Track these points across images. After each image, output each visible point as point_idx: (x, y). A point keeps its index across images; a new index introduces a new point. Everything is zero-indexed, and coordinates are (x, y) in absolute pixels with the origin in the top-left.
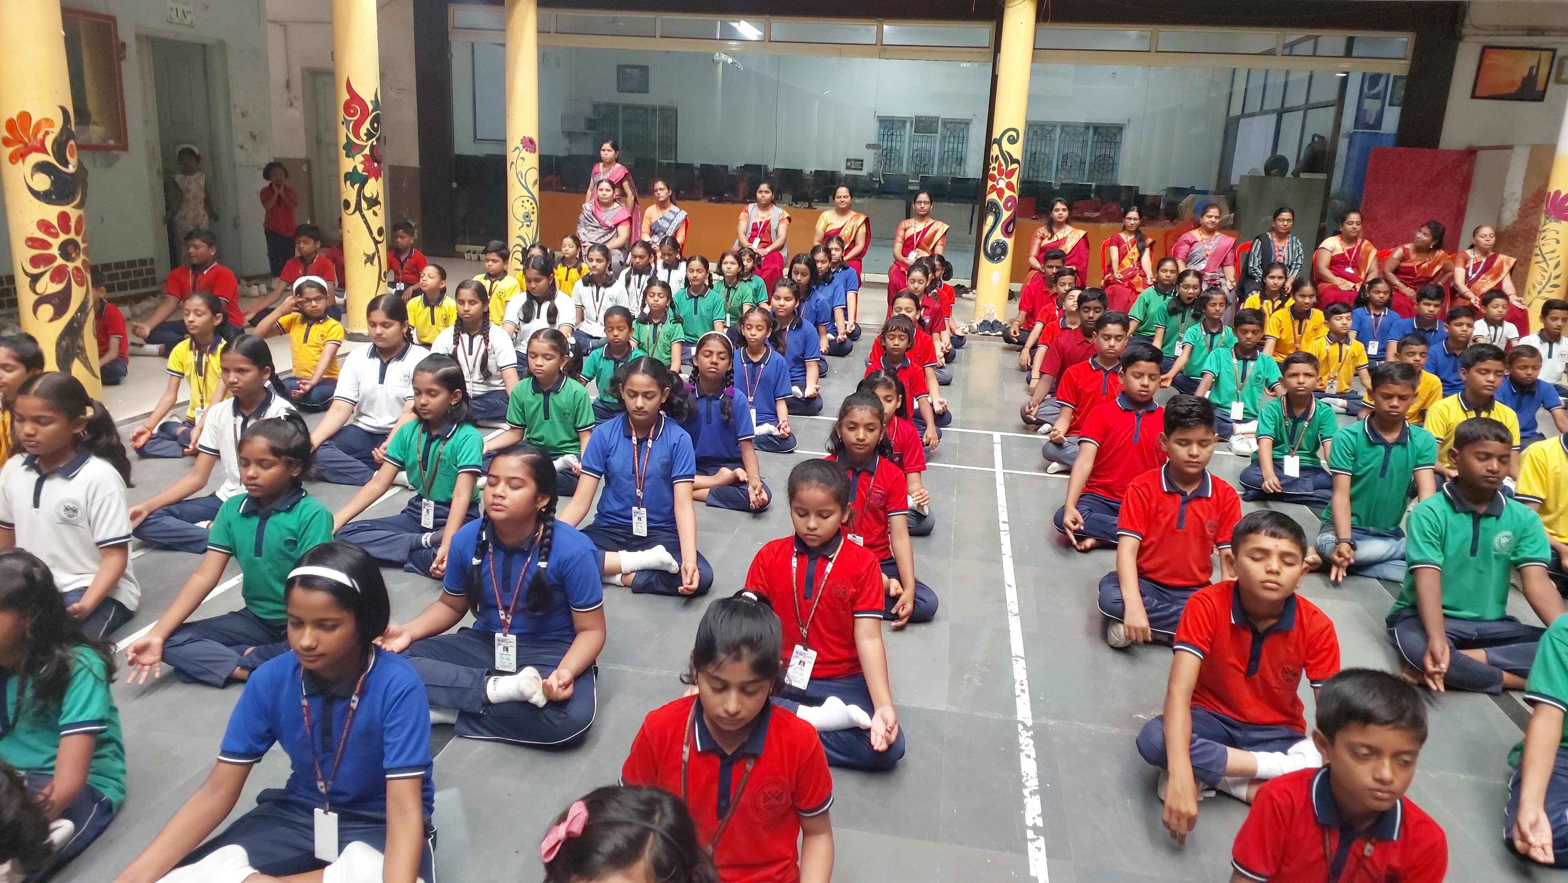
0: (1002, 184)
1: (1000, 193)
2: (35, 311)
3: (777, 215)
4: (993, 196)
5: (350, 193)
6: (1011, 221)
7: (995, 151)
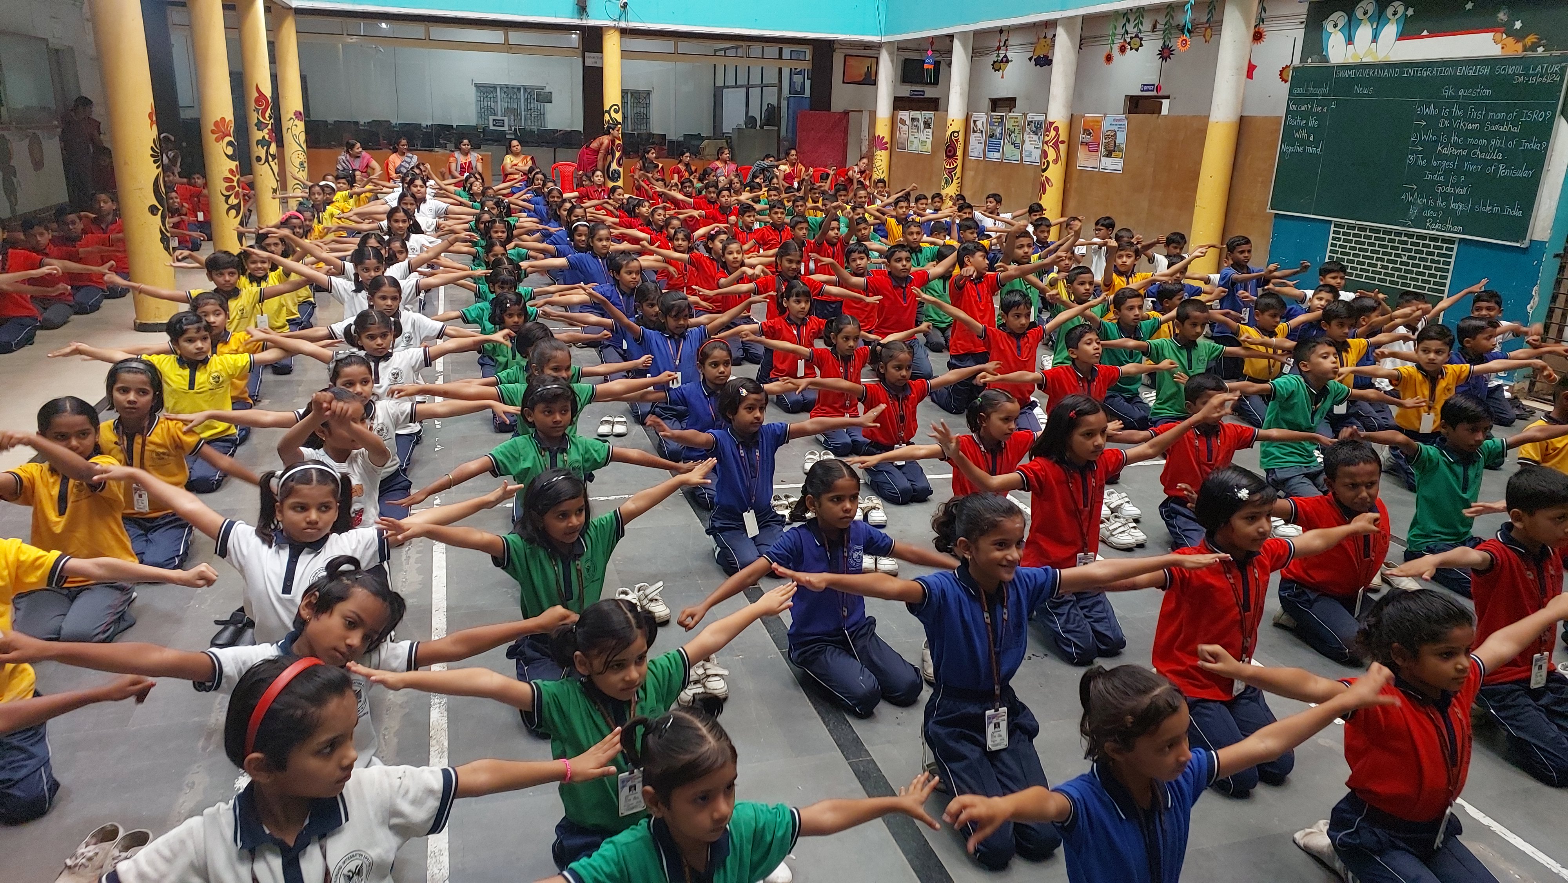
2: (227, 214)
5: (261, 152)
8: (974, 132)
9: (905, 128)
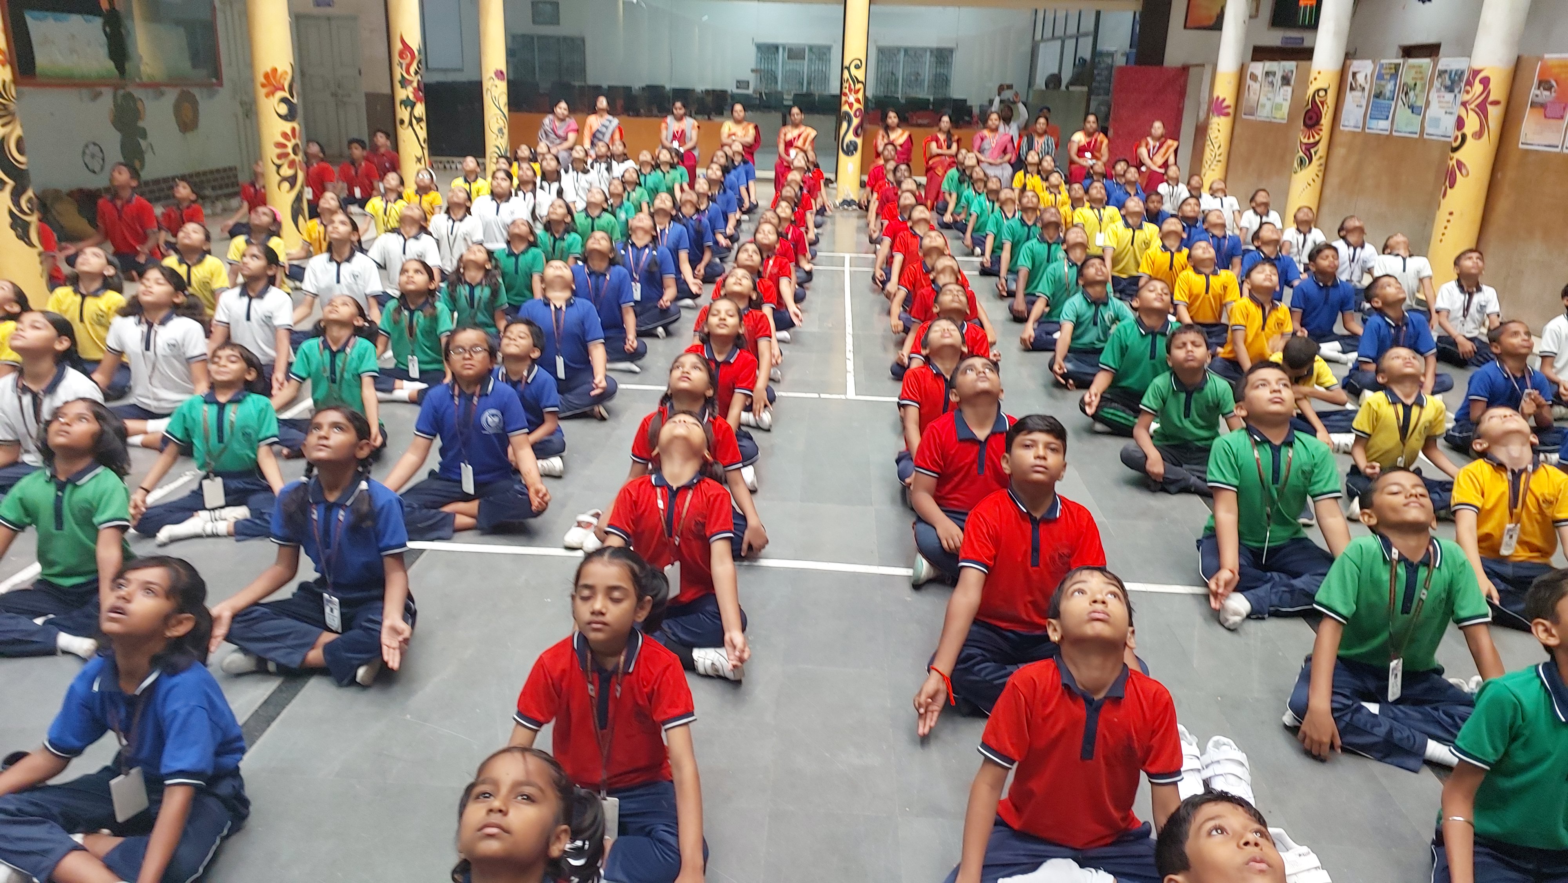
0: (852, 99)
1: (851, 105)
2: (279, 187)
3: (689, 125)
4: (845, 108)
5: (403, 113)
6: (861, 125)
7: (846, 75)
8: (1352, 89)
9: (1255, 86)
